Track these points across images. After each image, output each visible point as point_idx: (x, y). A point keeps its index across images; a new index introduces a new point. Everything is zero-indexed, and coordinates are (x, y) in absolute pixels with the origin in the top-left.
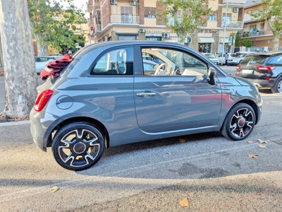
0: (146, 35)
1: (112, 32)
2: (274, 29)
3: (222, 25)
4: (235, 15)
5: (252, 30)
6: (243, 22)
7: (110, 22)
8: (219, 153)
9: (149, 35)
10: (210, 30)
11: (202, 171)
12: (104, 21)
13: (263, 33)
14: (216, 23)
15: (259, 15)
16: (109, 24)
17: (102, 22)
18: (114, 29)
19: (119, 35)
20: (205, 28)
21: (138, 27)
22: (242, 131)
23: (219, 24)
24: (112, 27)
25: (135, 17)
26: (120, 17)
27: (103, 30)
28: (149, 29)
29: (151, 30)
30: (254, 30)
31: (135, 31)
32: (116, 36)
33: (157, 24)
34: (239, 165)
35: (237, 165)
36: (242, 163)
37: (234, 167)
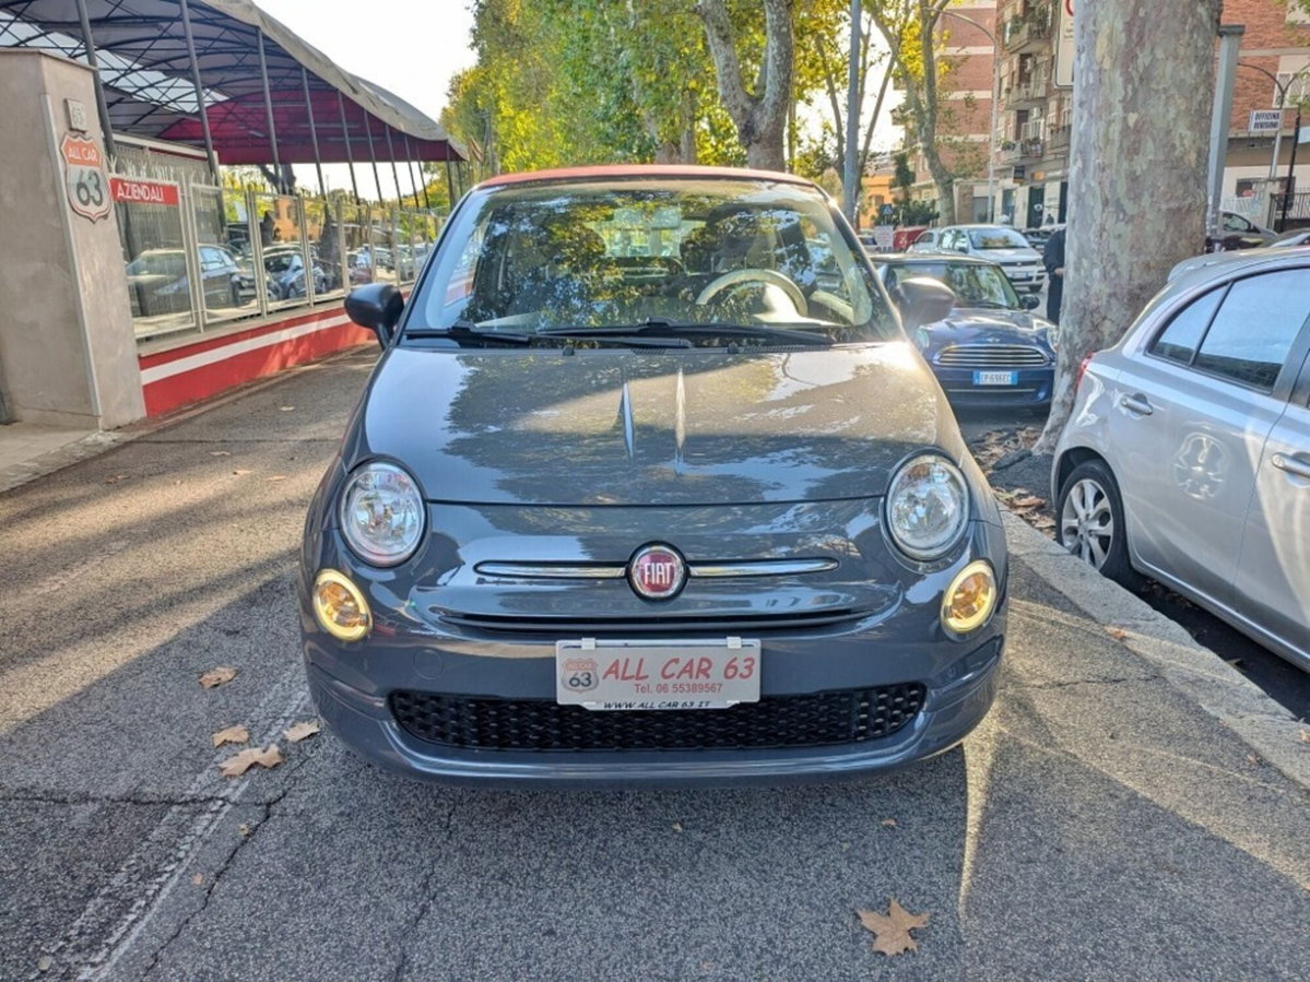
34: (229, 633)
35: (237, 632)
36: (227, 643)
37: (239, 625)
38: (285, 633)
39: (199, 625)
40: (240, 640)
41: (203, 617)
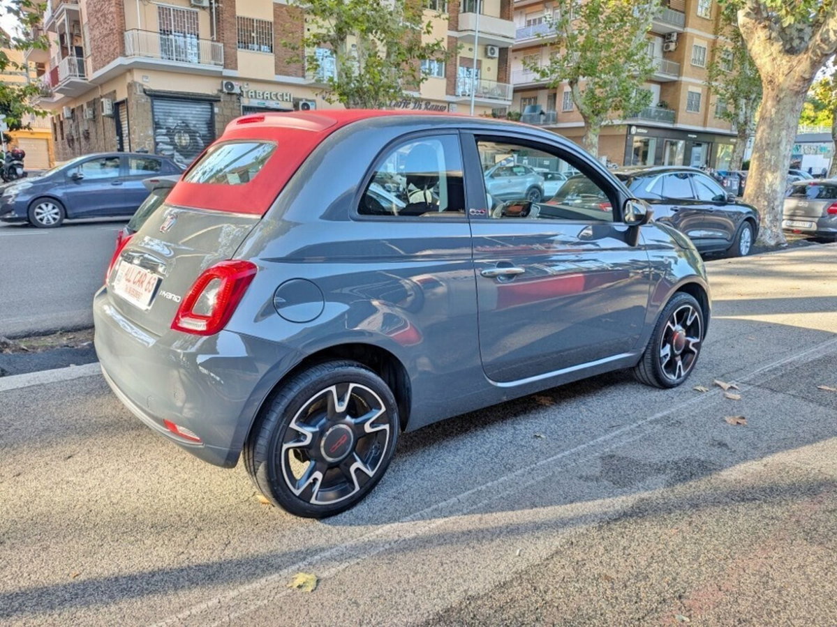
0: (245, 102)
1: (130, 86)
2: (587, 110)
3: (460, 90)
4: (491, 66)
5: (527, 108)
6: (511, 87)
7: (123, 54)
8: (657, 421)
9: (254, 103)
10: (428, 102)
11: (659, 469)
12: (97, 48)
13: (556, 120)
14: (443, 83)
15: (553, 72)
16: (120, 61)
17: (88, 51)
18: (137, 77)
19: (156, 96)
20: (416, 95)
21: (219, 76)
22: (680, 363)
23: (452, 87)
24: (129, 69)
25: (206, 45)
26: (156, 38)
27: (92, 75)
28: (252, 87)
29: (260, 88)
30: (534, 109)
31: (207, 87)
32: (145, 100)
33: (279, 71)
34: (725, 445)
35: (719, 444)
36: (727, 439)
37: (716, 450)
38: (689, 433)
39: (745, 459)
40: (719, 438)
41: (742, 467)
